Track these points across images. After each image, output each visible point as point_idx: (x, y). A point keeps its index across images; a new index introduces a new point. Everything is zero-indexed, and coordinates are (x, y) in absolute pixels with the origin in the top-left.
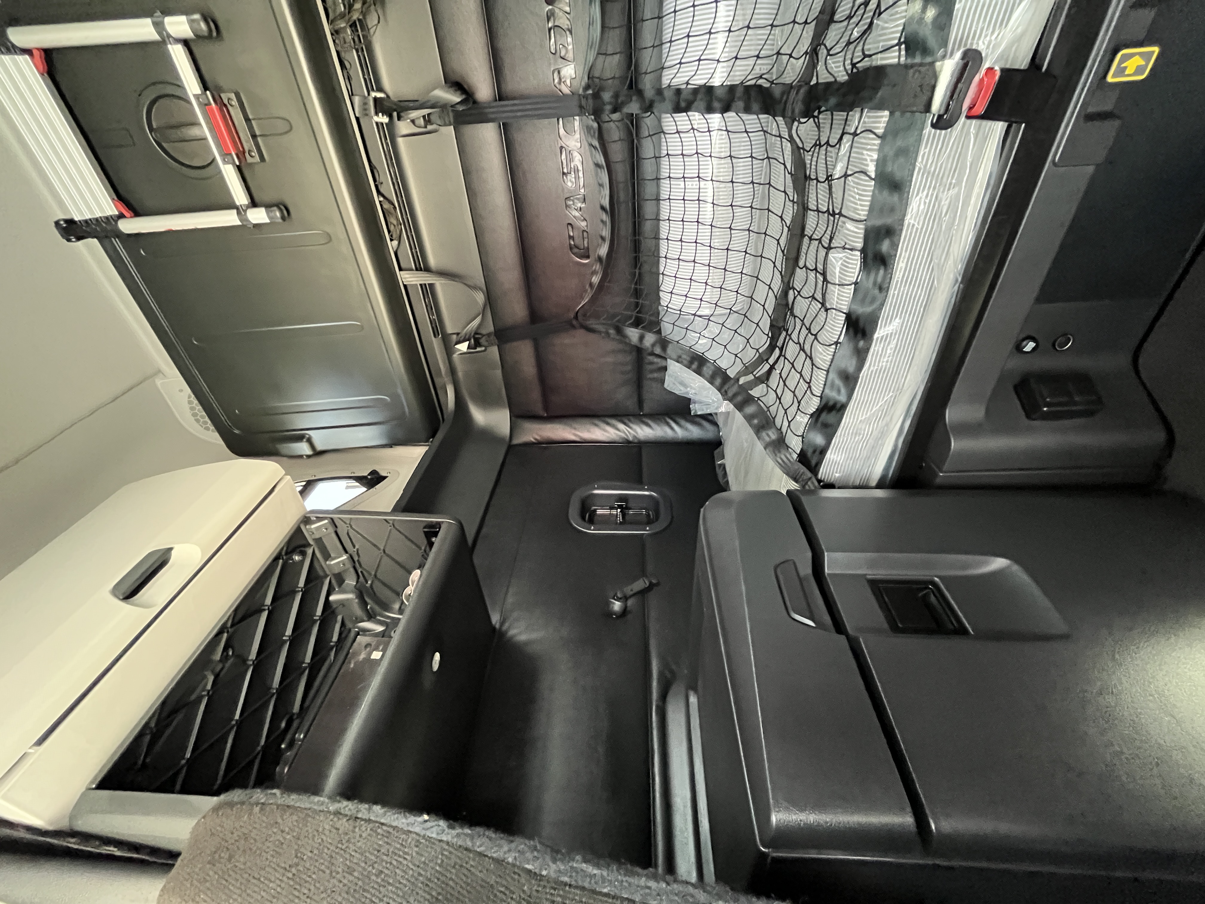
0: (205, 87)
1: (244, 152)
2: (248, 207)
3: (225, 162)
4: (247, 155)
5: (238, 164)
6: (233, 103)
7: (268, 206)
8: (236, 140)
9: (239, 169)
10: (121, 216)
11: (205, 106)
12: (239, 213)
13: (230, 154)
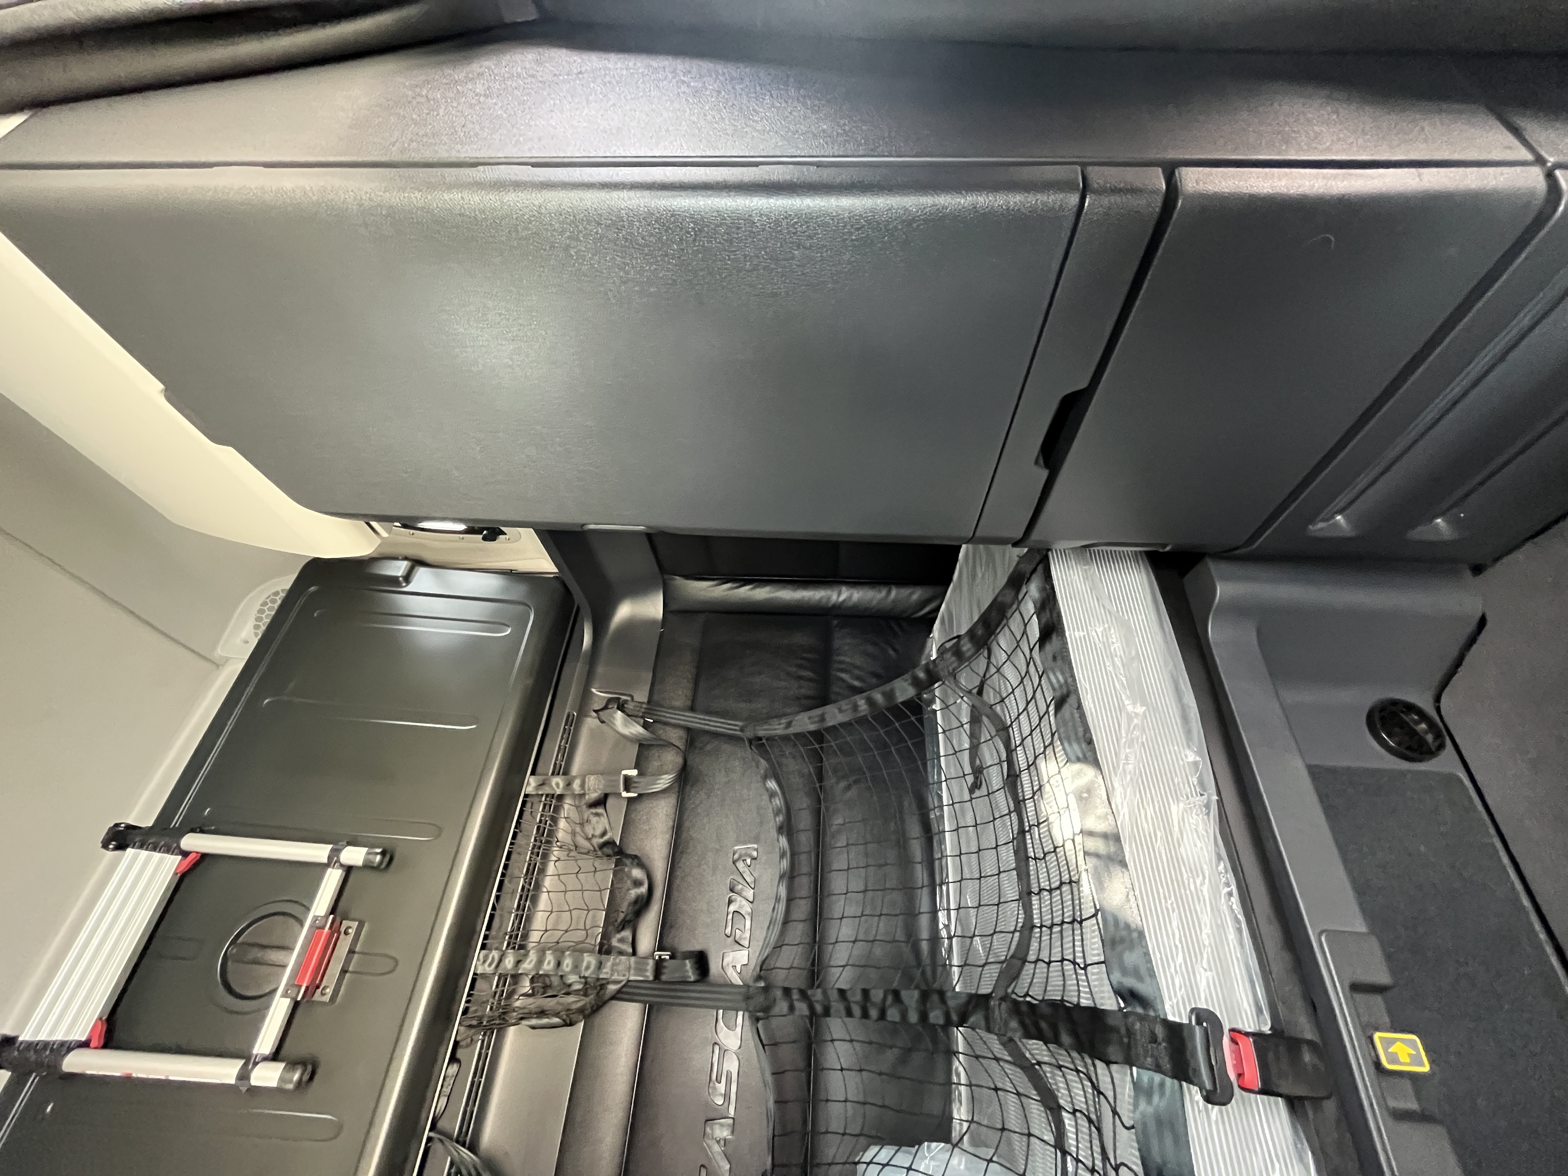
0: (333, 910)
1: (318, 987)
2: (265, 1059)
3: (285, 995)
4: (319, 991)
5: (299, 999)
6: (350, 931)
7: (292, 1064)
8: (321, 970)
9: (296, 1005)
10: (85, 1045)
11: (317, 927)
12: (246, 1065)
13: (300, 987)
